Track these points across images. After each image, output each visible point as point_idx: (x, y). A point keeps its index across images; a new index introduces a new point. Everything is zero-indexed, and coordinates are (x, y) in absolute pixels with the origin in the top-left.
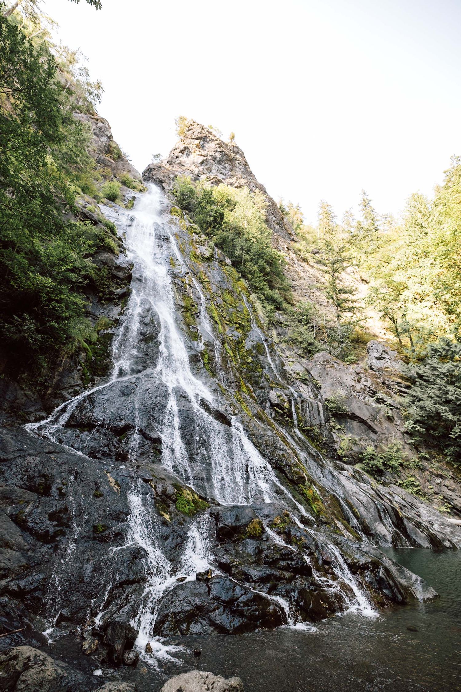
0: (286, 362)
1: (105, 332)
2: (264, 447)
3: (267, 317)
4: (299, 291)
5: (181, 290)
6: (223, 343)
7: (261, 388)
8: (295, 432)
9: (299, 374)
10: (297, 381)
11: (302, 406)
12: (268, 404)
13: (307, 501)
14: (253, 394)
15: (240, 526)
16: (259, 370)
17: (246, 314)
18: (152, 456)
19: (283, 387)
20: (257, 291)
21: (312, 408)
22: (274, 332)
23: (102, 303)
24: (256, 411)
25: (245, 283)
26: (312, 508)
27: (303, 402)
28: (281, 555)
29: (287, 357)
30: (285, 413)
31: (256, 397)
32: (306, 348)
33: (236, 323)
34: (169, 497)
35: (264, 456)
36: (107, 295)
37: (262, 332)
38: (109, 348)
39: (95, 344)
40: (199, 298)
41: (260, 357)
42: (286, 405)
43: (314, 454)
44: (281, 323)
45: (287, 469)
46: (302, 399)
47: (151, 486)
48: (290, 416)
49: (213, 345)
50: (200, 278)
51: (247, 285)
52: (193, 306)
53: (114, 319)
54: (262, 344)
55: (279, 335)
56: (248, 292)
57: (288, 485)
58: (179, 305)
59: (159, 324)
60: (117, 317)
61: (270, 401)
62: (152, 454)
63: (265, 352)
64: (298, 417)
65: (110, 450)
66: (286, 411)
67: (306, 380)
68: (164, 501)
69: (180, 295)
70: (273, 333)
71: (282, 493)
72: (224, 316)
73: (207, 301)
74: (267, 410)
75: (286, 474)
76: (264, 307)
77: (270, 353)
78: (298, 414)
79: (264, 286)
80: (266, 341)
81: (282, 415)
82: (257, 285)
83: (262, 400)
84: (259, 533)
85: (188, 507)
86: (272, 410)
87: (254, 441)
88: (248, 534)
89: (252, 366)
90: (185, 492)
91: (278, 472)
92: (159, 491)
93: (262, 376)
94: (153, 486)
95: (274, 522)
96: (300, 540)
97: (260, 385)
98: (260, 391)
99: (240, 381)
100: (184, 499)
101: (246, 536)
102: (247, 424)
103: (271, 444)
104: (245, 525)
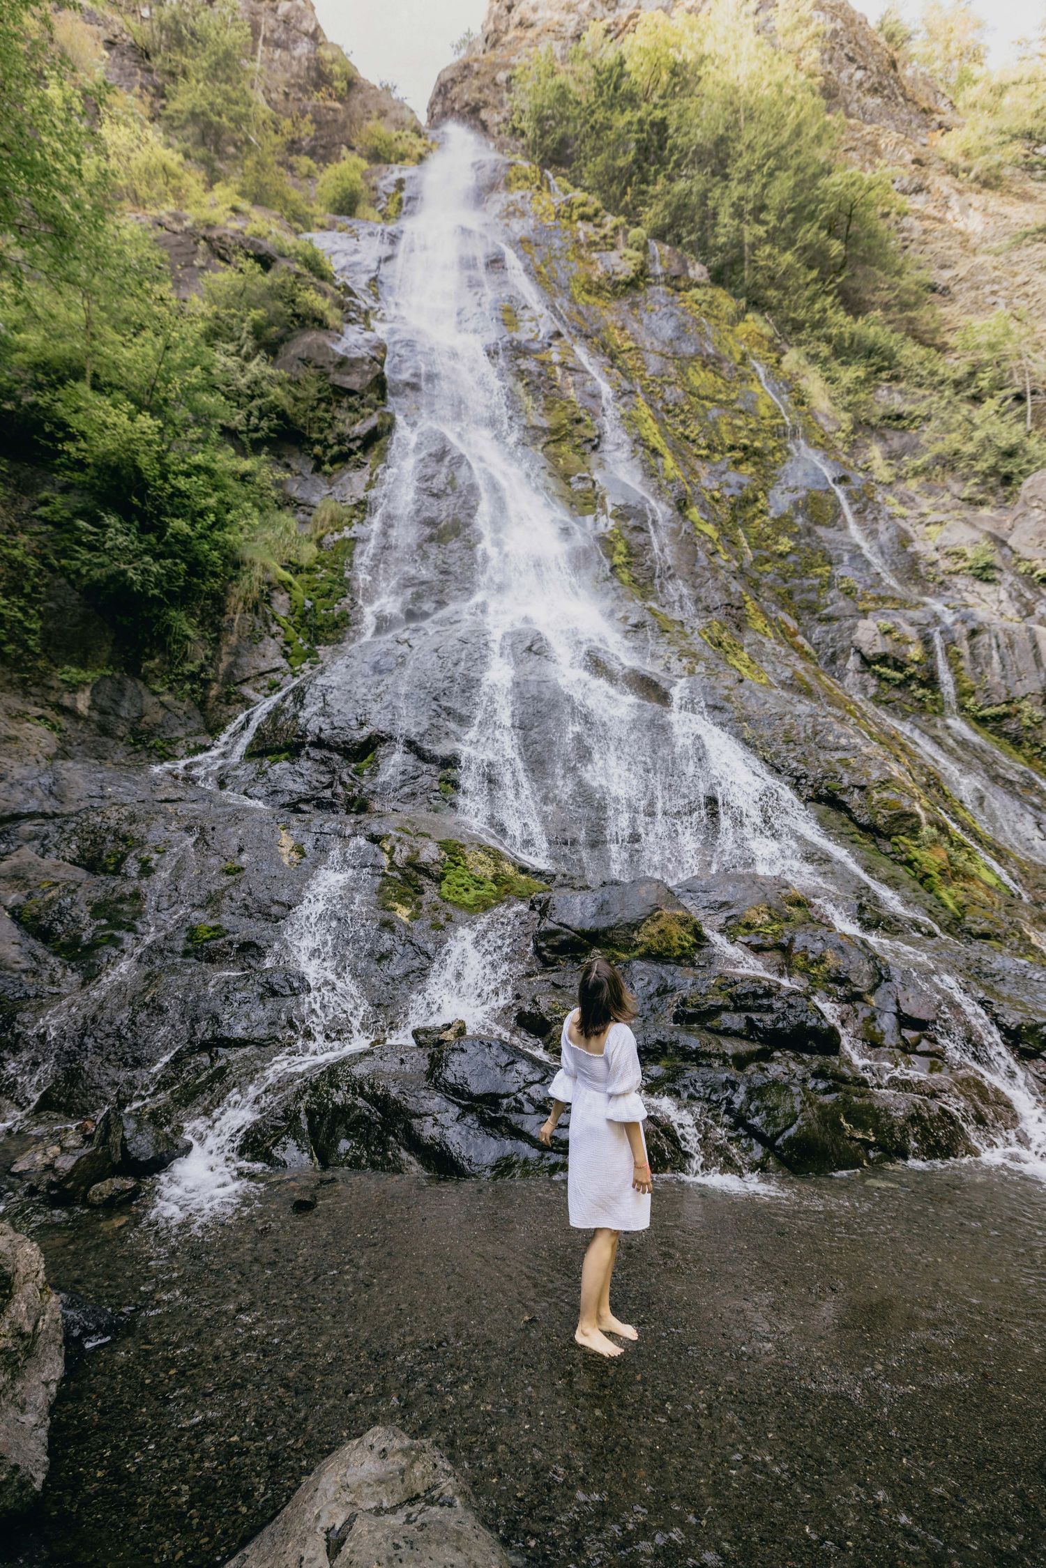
0: (914, 529)
1: (337, 537)
2: (779, 746)
3: (846, 409)
4: (966, 298)
5: (538, 388)
6: (681, 505)
7: (829, 619)
8: (948, 727)
9: (961, 556)
10: (955, 579)
11: (973, 648)
12: (853, 662)
13: (921, 882)
14: (800, 639)
15: (611, 928)
16: (819, 571)
17: (768, 414)
19: (903, 604)
20: (803, 336)
21: (1011, 646)
22: (876, 452)
23: (325, 473)
24: (788, 673)
25: (761, 324)
26: (939, 898)
27: (974, 633)
28: (731, 996)
29: (922, 515)
30: (911, 677)
31: (808, 647)
32: (994, 471)
33: (732, 448)
34: (424, 870)
35: (779, 771)
36: (331, 447)
37: (826, 457)
38: (347, 574)
39: (310, 570)
40: (595, 396)
41: (821, 531)
42: (915, 652)
43: (1016, 778)
44: (899, 417)
45: (854, 799)
46: (972, 625)
47: (383, 849)
48: (931, 682)
49: (641, 514)
50: (604, 345)
51: (768, 330)
52: (579, 421)
53: (354, 501)
54: (829, 492)
55: (892, 456)
56: (774, 348)
58: (534, 427)
59: (473, 489)
60: (362, 495)
61: (858, 651)
63: (838, 514)
64: (957, 682)
65: (334, 795)
66: (911, 670)
67: (989, 566)
68: (407, 879)
69: (536, 400)
70: (871, 455)
71: (826, 859)
72: (692, 436)
73: (625, 399)
74: (851, 678)
75: (848, 811)
76: (831, 380)
77: (858, 513)
78: (957, 672)
79: (824, 310)
80: (843, 480)
81: (902, 685)
82: (801, 314)
83: (834, 654)
84: (683, 948)
85: (473, 892)
86: (866, 676)
87: (746, 735)
88: (642, 950)
89: (795, 562)
90: (470, 859)
91: (823, 807)
92: (399, 858)
93: (829, 584)
94: (388, 848)
95: (743, 921)
96: (821, 960)
97: (825, 612)
98: (825, 628)
99: (746, 602)
100: (467, 873)
101: (636, 953)
102: (726, 692)
103: (803, 735)
104: (628, 925)
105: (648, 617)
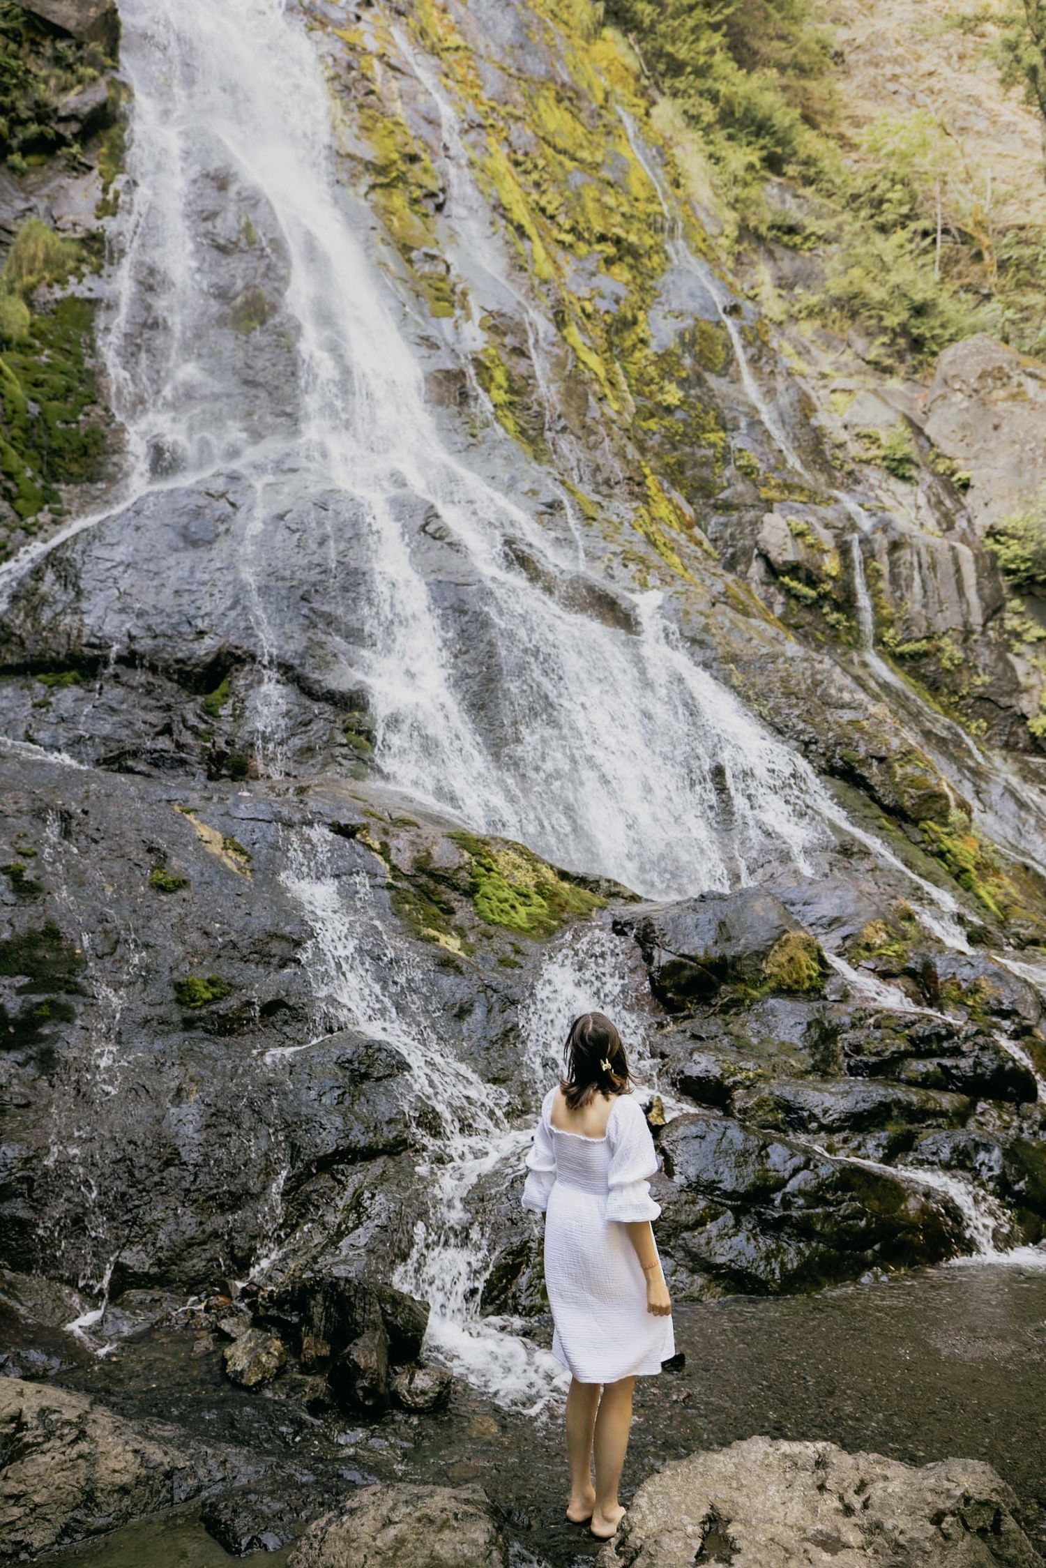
0: (819, 396)
1: (58, 293)
2: (776, 699)
3: (732, 206)
4: (863, 75)
5: (347, 88)
6: (560, 321)
7: (727, 507)
8: (865, 665)
9: (874, 440)
10: (867, 470)
11: (893, 564)
12: (756, 569)
13: (957, 877)
14: (698, 532)
15: (737, 958)
16: (713, 437)
17: (642, 194)
18: (345, 757)
19: (813, 498)
20: (681, 83)
21: (933, 567)
22: (764, 274)
23: (13, 169)
24: (719, 588)
25: (624, 49)
26: (979, 897)
27: (895, 546)
28: (911, 1040)
29: (824, 376)
30: (824, 596)
31: (707, 544)
32: (904, 330)
33: (602, 238)
34: (444, 878)
35: (780, 732)
36: (24, 123)
37: (710, 273)
38: (89, 363)
39: (24, 348)
40: (433, 122)
41: (712, 380)
42: (831, 565)
43: (944, 734)
44: (791, 230)
45: (873, 773)
46: (893, 535)
47: (369, 847)
48: (847, 604)
49: (519, 329)
50: (423, 33)
51: (633, 61)
52: (413, 159)
53: (80, 233)
54: (718, 324)
55: (784, 284)
56: (642, 93)
57: (881, 828)
58: (351, 157)
60: (94, 225)
61: (764, 556)
62: (345, 750)
63: (730, 361)
64: (876, 608)
65: (180, 746)
66: (827, 587)
67: (906, 460)
69: (347, 110)
70: (758, 278)
71: (863, 852)
72: (550, 210)
73: (473, 135)
74: (754, 590)
75: (869, 788)
76: (716, 159)
77: (753, 361)
78: (875, 594)
79: (712, 52)
80: (734, 310)
81: (814, 606)
82: (682, 52)
83: (733, 555)
84: (810, 978)
85: (522, 910)
86: (772, 589)
87: (735, 682)
88: (772, 984)
89: (684, 421)
90: (501, 861)
91: (839, 783)
92: (404, 860)
93: (725, 457)
94: (377, 845)
95: (863, 941)
96: (975, 990)
97: (721, 496)
98: (722, 519)
99: (645, 477)
100: (505, 882)
101: (766, 989)
102: (703, 620)
103: (803, 687)
104: (757, 953)
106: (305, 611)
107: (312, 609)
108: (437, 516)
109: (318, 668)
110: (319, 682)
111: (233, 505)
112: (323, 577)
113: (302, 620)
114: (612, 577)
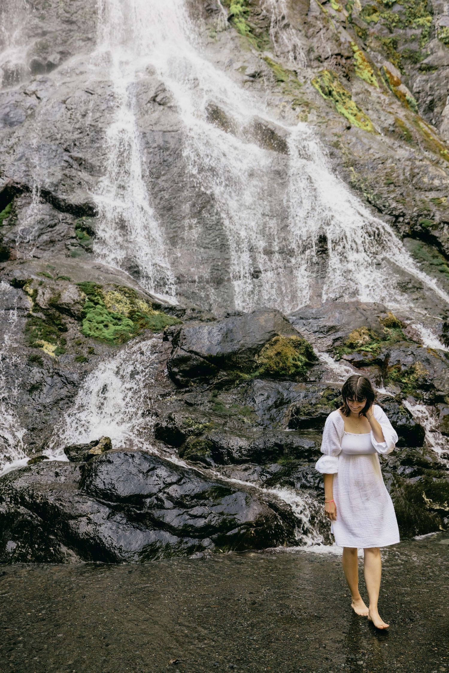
2: (381, 188)
7: (429, 68)
12: (448, 109)
14: (403, 88)
15: (234, 353)
16: (421, 21)
18: (72, 245)
24: (391, 121)
31: (409, 96)
34: (65, 310)
35: (380, 211)
45: (443, 234)
47: (27, 293)
57: (442, 271)
62: (74, 241)
68: (51, 319)
71: (419, 287)
74: (446, 125)
75: (439, 245)
83: (432, 102)
84: (296, 366)
85: (112, 328)
87: (352, 179)
88: (262, 370)
89: (400, 12)
90: (108, 298)
91: (417, 242)
92: (43, 300)
93: (430, 34)
94: (31, 292)
95: (348, 342)
96: (412, 371)
97: (425, 61)
98: (425, 77)
99: (354, 52)
100: (106, 311)
101: (257, 373)
102: (335, 139)
103: (402, 178)
104: (250, 349)
105: (264, 67)
106: (66, 158)
107: (71, 157)
108: (164, 90)
109: (66, 191)
110: (64, 200)
111: (38, 98)
112: (81, 135)
113: (63, 164)
114: (284, 117)
